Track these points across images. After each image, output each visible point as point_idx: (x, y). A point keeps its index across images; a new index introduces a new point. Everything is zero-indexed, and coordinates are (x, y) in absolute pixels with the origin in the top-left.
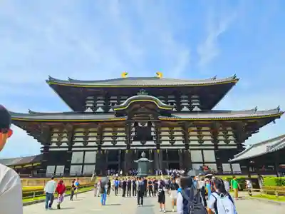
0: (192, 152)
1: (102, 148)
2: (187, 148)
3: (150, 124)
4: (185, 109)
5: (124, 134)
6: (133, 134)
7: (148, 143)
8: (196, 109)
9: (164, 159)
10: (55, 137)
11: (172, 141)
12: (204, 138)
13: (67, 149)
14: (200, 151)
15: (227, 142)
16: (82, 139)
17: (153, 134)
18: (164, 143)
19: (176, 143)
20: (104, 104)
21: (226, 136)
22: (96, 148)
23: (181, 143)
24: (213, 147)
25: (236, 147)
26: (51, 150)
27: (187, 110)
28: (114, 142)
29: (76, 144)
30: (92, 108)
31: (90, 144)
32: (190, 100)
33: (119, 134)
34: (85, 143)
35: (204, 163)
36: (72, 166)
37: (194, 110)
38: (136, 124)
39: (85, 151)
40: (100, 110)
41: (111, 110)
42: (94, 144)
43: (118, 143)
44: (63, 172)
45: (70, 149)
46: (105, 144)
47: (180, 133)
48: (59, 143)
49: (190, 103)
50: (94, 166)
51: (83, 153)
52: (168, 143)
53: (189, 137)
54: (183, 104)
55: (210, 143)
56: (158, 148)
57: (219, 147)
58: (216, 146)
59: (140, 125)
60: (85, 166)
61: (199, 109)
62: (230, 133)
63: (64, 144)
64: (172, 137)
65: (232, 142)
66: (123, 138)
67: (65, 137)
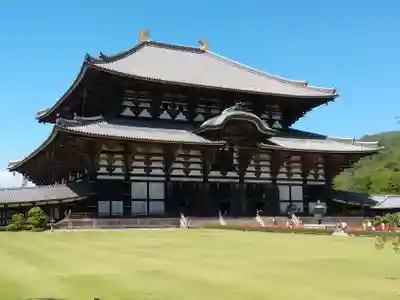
0: (278, 187)
1: (172, 179)
2: (274, 180)
5: (198, 160)
7: (230, 174)
10: (103, 159)
11: (258, 173)
12: (294, 170)
13: (123, 178)
14: (288, 187)
15: (316, 176)
16: (143, 164)
17: (235, 162)
18: (248, 175)
19: (263, 175)
20: (151, 104)
22: (163, 179)
23: (268, 176)
24: (301, 183)
25: (324, 183)
26: (99, 177)
28: (187, 171)
29: (135, 171)
30: (132, 108)
31: (154, 172)
33: (191, 159)
34: (148, 169)
35: (290, 201)
36: (134, 203)
37: (274, 126)
39: (148, 182)
40: (145, 113)
42: (160, 172)
43: (192, 173)
44: (121, 211)
45: (127, 179)
46: (175, 172)
47: (268, 163)
48: (110, 169)
50: (162, 203)
51: (146, 184)
52: (252, 175)
55: (299, 177)
56: (241, 181)
58: (305, 181)
60: (151, 203)
61: (280, 126)
62: (320, 166)
63: (118, 170)
64: (258, 167)
65: (321, 177)
66: (198, 166)
67: (118, 159)
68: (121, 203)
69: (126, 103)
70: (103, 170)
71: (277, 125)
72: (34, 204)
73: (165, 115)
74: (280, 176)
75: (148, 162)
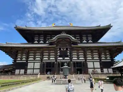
0: (88, 63)
1: (43, 61)
2: (86, 60)
3: (67, 49)
4: (85, 41)
5: (54, 54)
6: (59, 54)
7: (66, 58)
8: (90, 41)
9: (74, 66)
10: (19, 55)
11: (78, 58)
12: (94, 56)
13: (25, 61)
14: (92, 63)
15: (106, 58)
16: (33, 57)
17: (68, 54)
18: (74, 58)
19: (80, 58)
20: (44, 39)
21: (106, 55)
22: (40, 61)
23: (83, 58)
24: (99, 61)
25: (110, 61)
26: (17, 62)
27: (86, 42)
28: (49, 58)
29: (30, 59)
30: (37, 41)
31: (37, 59)
32: (87, 37)
33: (51, 54)
34: (34, 58)
35: (94, 68)
36: (28, 70)
37: (89, 42)
38: (60, 49)
39: (34, 62)
40: (42, 42)
41: (47, 42)
42: (39, 59)
43: (51, 59)
44: (23, 73)
45: (27, 62)
46: (45, 59)
47: (82, 54)
48: (21, 59)
49: (87, 38)
50: (39, 70)
51: (33, 63)
52: (76, 58)
53: (87, 56)
54: (84, 39)
55: (97, 58)
56: (71, 60)
57: (102, 61)
59: (62, 49)
60: (35, 70)
61: (92, 42)
62: (108, 53)
63: (24, 59)
65: (108, 58)
67: (24, 55)
68: (24, 70)
69: (36, 40)
70: (19, 59)
74: (88, 58)
75: (35, 56)
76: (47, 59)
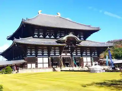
0: (83, 58)
1: (50, 56)
2: (82, 56)
7: (68, 54)
10: (29, 51)
11: (77, 54)
13: (35, 56)
15: (95, 54)
16: (41, 52)
17: (70, 50)
22: (48, 56)
23: (80, 54)
24: (90, 56)
25: (97, 56)
28: (55, 54)
29: (39, 54)
30: (37, 35)
31: (45, 54)
33: (56, 50)
34: (43, 54)
35: (87, 62)
36: (38, 64)
39: (43, 57)
40: (41, 36)
43: (57, 54)
46: (51, 54)
47: (80, 51)
49: (80, 36)
50: (48, 64)
52: (75, 54)
55: (89, 54)
60: (44, 64)
62: (96, 51)
63: (33, 54)
64: (77, 52)
65: (96, 54)
66: (58, 52)
67: (33, 51)
68: (35, 64)
69: (35, 33)
70: (29, 54)
71: (82, 39)
72: (7, 65)
73: (47, 37)
74: (83, 54)
75: (43, 51)
76: (53, 54)
